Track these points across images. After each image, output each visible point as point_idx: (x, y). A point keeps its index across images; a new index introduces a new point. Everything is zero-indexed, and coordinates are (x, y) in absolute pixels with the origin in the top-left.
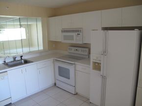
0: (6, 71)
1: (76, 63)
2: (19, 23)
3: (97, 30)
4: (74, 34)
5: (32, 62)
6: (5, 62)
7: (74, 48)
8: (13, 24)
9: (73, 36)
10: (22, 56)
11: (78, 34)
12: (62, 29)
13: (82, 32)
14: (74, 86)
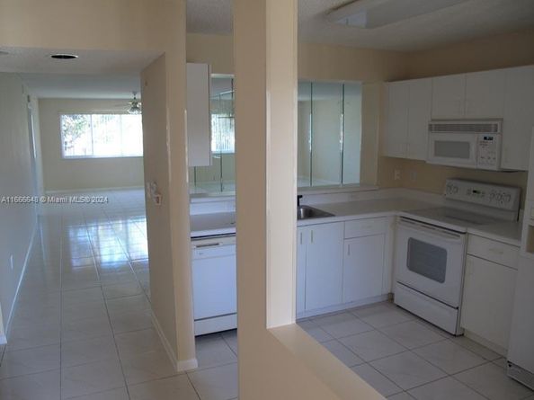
1: (471, 231)
4: (473, 139)
7: (466, 186)
10: (301, 196)
11: (485, 138)
12: (433, 120)
13: (499, 131)
14: (457, 308)
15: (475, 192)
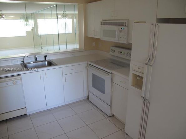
0: (20, 75)
2: (56, 13)
3: (145, 22)
5: (56, 65)
6: (23, 62)
7: (117, 50)
8: (50, 13)
9: (115, 31)
10: (46, 56)
11: (122, 29)
12: (103, 20)
13: (127, 25)
14: (110, 105)
15: (121, 52)
